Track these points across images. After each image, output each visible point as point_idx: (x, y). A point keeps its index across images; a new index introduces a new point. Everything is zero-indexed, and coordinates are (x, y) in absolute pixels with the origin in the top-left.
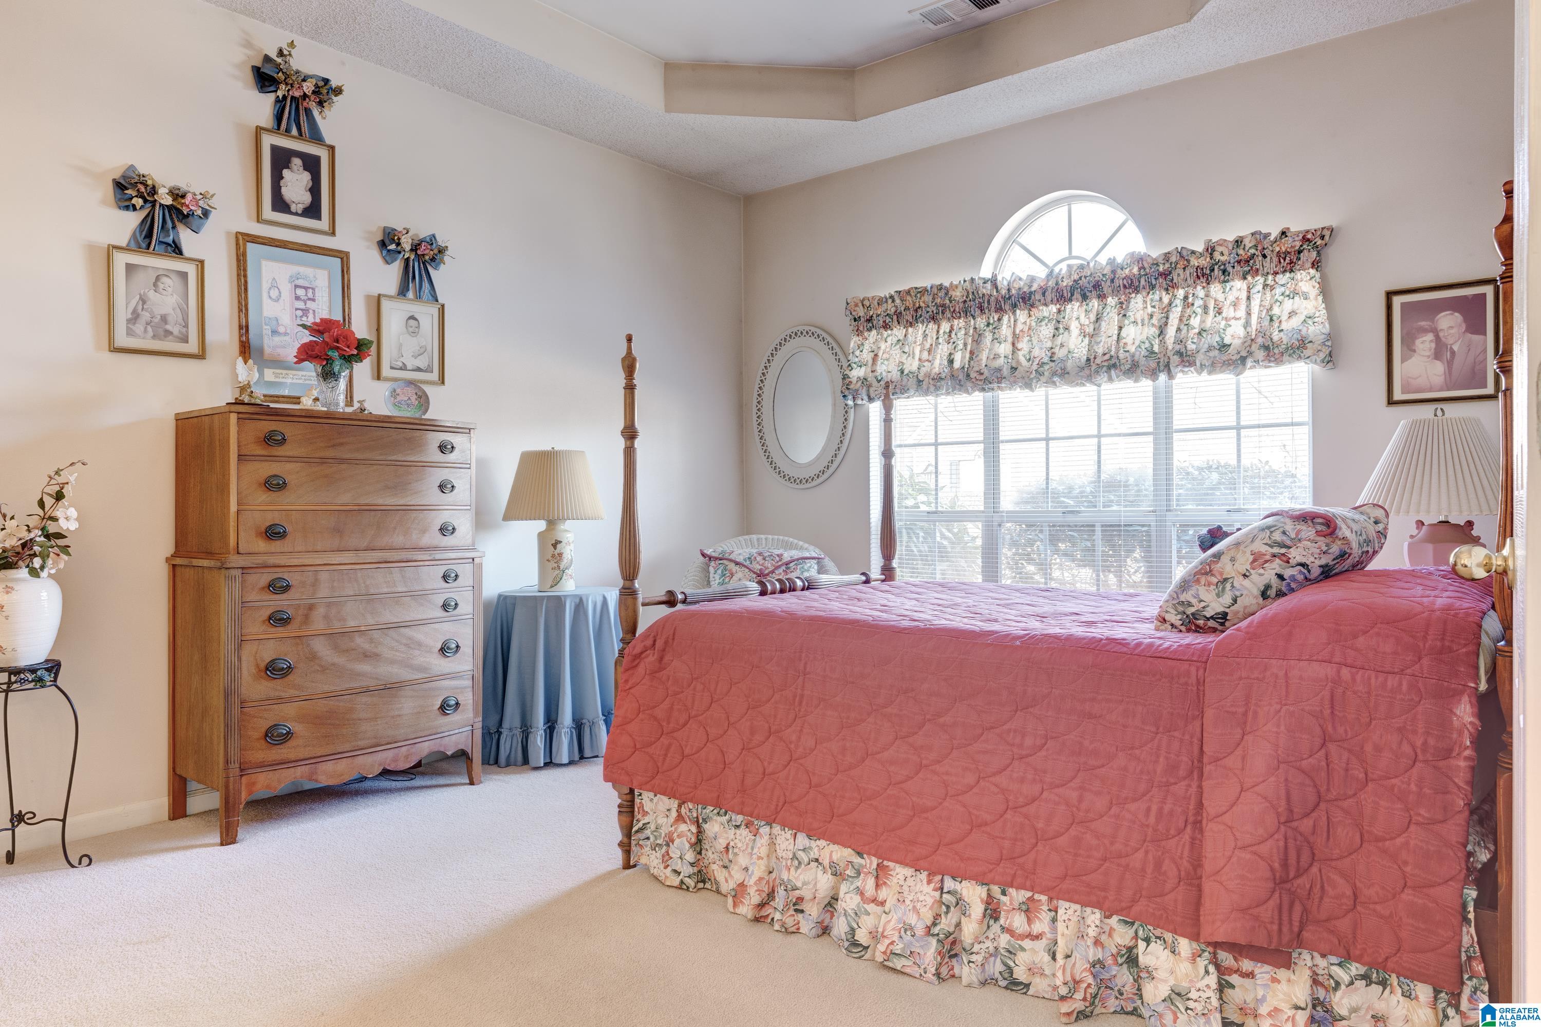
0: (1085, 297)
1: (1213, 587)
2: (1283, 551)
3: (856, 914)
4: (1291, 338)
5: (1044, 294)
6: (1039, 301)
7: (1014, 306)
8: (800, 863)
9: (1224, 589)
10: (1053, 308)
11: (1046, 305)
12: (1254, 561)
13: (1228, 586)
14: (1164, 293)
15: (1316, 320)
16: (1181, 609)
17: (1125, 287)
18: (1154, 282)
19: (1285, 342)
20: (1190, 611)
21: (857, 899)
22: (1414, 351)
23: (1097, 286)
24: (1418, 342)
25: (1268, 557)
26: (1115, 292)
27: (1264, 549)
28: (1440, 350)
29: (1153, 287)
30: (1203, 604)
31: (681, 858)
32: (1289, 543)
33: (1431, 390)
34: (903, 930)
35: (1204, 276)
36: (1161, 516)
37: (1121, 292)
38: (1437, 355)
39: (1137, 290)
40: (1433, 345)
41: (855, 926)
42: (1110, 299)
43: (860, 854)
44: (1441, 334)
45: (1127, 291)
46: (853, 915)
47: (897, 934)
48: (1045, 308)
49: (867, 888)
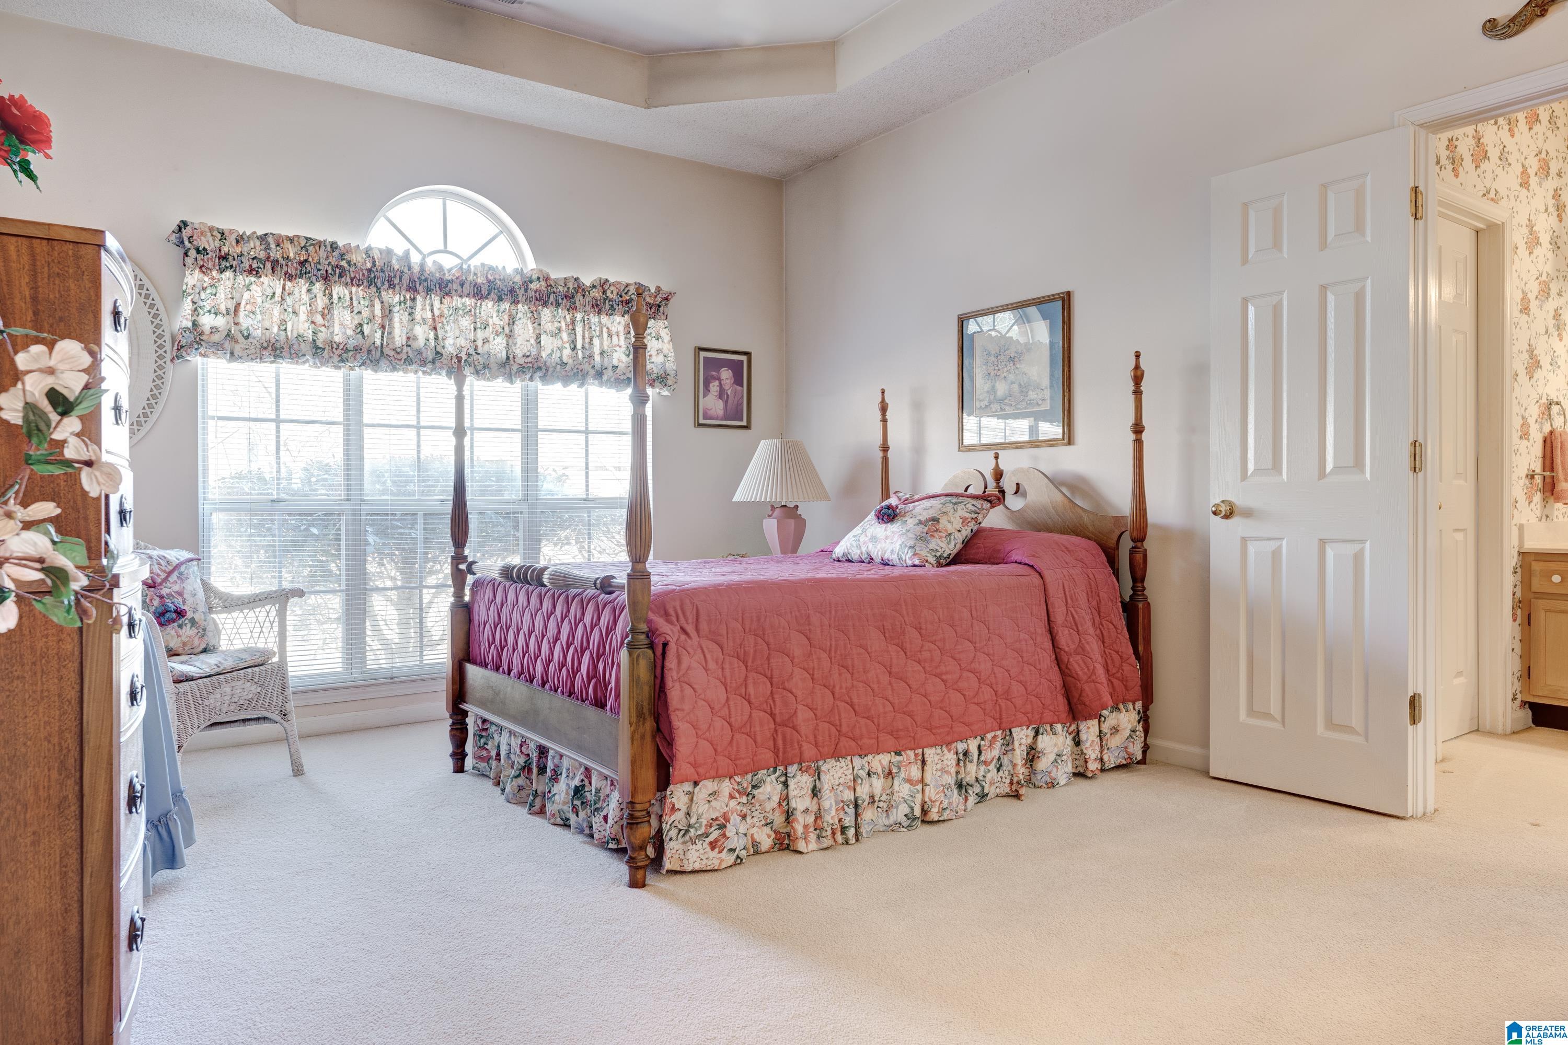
0: (500, 299)
1: (944, 539)
2: (976, 515)
3: (912, 796)
4: (660, 370)
5: (462, 285)
6: (456, 291)
7: (429, 291)
8: (862, 780)
9: (950, 539)
10: (468, 301)
11: (461, 296)
12: (963, 522)
13: (952, 537)
14: (567, 312)
15: (669, 359)
16: (934, 554)
17: (537, 299)
18: (560, 301)
19: (655, 372)
20: (938, 554)
21: (907, 786)
22: (709, 391)
23: (512, 291)
24: (711, 385)
25: (969, 520)
26: (528, 300)
27: (967, 515)
28: (722, 394)
29: (558, 305)
30: (943, 550)
31: (737, 834)
32: (978, 511)
33: (717, 419)
34: (945, 790)
35: (598, 307)
36: (532, 504)
37: (533, 303)
38: (720, 396)
39: (545, 304)
40: (718, 389)
41: (913, 805)
42: (520, 306)
43: (898, 753)
44: (722, 382)
45: (537, 303)
46: (910, 798)
47: (943, 795)
48: (459, 299)
49: (913, 774)
